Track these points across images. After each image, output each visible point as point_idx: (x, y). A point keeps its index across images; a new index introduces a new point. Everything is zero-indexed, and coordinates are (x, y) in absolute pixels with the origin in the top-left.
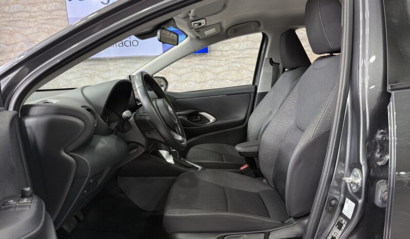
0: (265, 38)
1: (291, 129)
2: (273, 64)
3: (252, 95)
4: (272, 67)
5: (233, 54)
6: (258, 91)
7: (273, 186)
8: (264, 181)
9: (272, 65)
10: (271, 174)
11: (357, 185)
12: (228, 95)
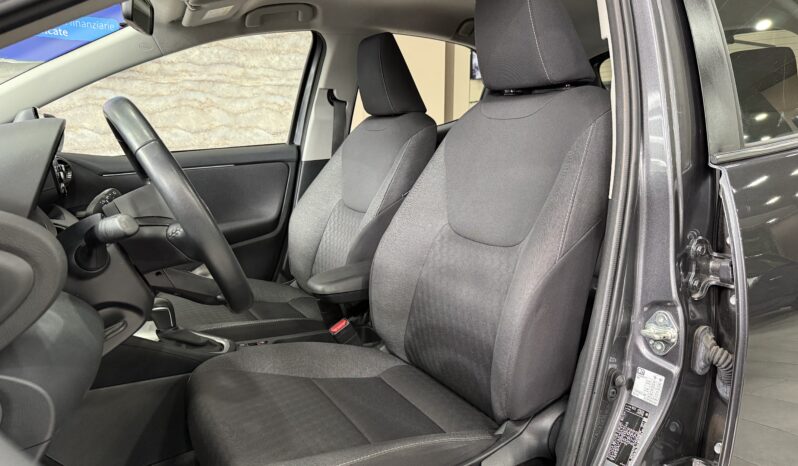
0: (318, 45)
1: (443, 238)
2: (335, 103)
3: (292, 166)
4: (331, 108)
5: (187, 71)
6: (305, 158)
7: (406, 358)
8: (383, 348)
9: (332, 104)
10: (402, 333)
11: (665, 341)
12: (236, 164)
